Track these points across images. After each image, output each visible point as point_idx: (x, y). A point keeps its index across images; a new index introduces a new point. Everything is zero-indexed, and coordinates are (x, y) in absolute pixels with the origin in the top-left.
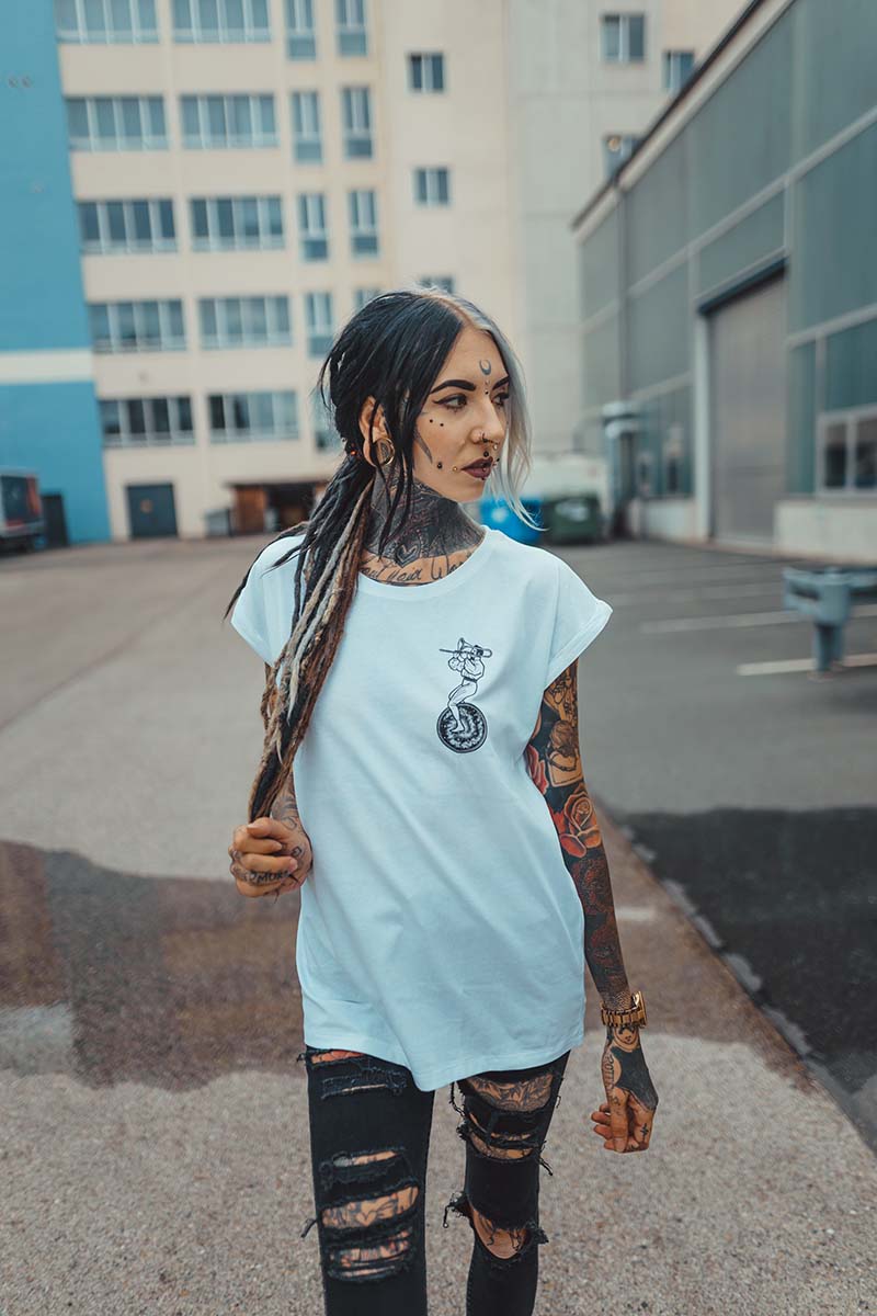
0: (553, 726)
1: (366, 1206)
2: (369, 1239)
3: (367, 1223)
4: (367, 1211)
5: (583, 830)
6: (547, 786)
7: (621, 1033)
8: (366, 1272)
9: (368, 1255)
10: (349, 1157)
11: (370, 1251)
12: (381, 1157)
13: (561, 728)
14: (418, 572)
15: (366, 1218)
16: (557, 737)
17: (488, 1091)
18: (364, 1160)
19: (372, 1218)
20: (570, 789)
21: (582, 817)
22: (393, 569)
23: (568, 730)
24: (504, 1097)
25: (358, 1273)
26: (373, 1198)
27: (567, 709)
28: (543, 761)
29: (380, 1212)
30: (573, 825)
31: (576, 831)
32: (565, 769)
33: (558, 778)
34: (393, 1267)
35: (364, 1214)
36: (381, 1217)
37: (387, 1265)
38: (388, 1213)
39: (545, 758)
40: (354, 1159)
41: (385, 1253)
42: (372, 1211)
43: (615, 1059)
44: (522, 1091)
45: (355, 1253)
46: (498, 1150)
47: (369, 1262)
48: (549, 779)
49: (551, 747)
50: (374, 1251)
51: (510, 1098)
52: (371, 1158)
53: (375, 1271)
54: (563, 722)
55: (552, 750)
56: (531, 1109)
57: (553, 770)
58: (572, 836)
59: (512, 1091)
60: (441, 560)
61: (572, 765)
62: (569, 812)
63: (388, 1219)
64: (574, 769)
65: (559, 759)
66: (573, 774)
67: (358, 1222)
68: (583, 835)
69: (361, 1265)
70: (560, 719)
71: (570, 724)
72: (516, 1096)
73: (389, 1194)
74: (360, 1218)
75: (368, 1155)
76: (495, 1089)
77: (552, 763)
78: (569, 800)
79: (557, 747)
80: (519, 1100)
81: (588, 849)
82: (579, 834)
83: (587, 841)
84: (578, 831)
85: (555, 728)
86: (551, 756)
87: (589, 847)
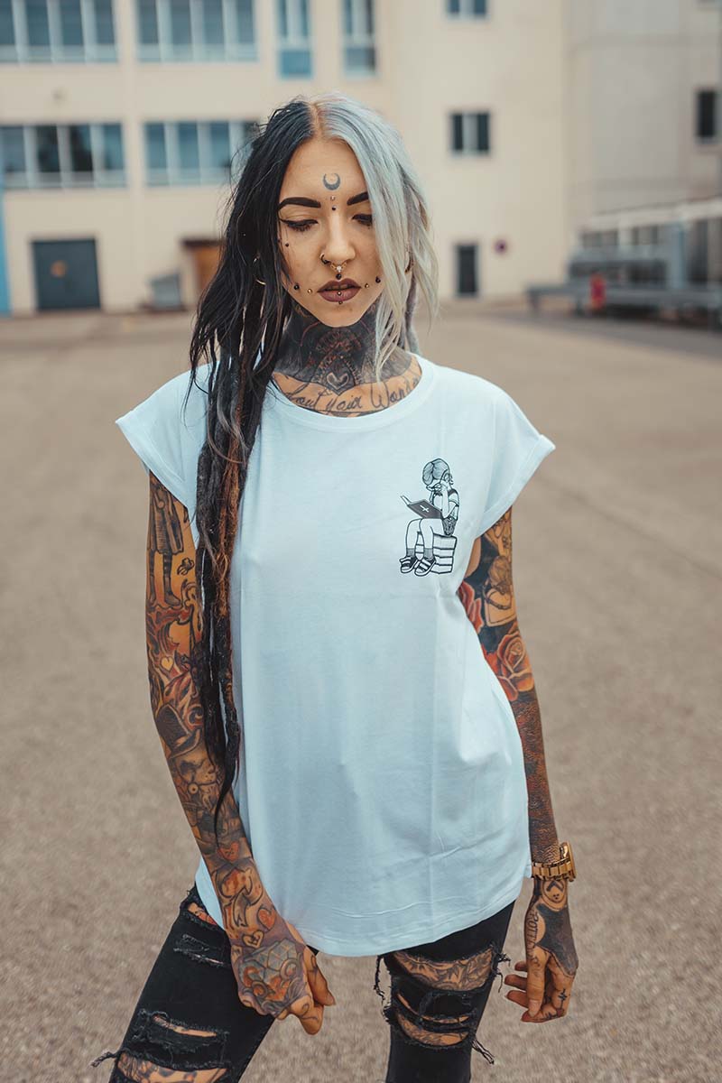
0: (493, 560)
5: (516, 672)
6: (482, 625)
7: (549, 889)
13: (500, 564)
14: (358, 400)
16: (495, 573)
17: (423, 972)
20: (504, 629)
21: (515, 658)
22: (330, 397)
23: (506, 567)
24: (441, 978)
27: (506, 545)
28: (479, 599)
30: (506, 668)
31: (509, 673)
32: (501, 607)
33: (494, 617)
39: (481, 596)
43: (540, 917)
44: (461, 971)
46: (432, 1036)
48: (484, 618)
49: (489, 584)
51: (447, 980)
54: (501, 558)
55: (489, 587)
56: (468, 989)
57: (489, 609)
58: (504, 678)
59: (450, 971)
61: (507, 603)
62: (502, 653)
64: (509, 607)
65: (496, 597)
66: (509, 612)
68: (515, 678)
70: (499, 555)
71: (507, 559)
72: (454, 978)
76: (431, 970)
77: (490, 601)
78: (503, 639)
79: (496, 584)
80: (457, 981)
81: (520, 693)
82: (512, 676)
83: (519, 684)
84: (511, 674)
85: (494, 563)
86: (489, 594)
87: (521, 690)
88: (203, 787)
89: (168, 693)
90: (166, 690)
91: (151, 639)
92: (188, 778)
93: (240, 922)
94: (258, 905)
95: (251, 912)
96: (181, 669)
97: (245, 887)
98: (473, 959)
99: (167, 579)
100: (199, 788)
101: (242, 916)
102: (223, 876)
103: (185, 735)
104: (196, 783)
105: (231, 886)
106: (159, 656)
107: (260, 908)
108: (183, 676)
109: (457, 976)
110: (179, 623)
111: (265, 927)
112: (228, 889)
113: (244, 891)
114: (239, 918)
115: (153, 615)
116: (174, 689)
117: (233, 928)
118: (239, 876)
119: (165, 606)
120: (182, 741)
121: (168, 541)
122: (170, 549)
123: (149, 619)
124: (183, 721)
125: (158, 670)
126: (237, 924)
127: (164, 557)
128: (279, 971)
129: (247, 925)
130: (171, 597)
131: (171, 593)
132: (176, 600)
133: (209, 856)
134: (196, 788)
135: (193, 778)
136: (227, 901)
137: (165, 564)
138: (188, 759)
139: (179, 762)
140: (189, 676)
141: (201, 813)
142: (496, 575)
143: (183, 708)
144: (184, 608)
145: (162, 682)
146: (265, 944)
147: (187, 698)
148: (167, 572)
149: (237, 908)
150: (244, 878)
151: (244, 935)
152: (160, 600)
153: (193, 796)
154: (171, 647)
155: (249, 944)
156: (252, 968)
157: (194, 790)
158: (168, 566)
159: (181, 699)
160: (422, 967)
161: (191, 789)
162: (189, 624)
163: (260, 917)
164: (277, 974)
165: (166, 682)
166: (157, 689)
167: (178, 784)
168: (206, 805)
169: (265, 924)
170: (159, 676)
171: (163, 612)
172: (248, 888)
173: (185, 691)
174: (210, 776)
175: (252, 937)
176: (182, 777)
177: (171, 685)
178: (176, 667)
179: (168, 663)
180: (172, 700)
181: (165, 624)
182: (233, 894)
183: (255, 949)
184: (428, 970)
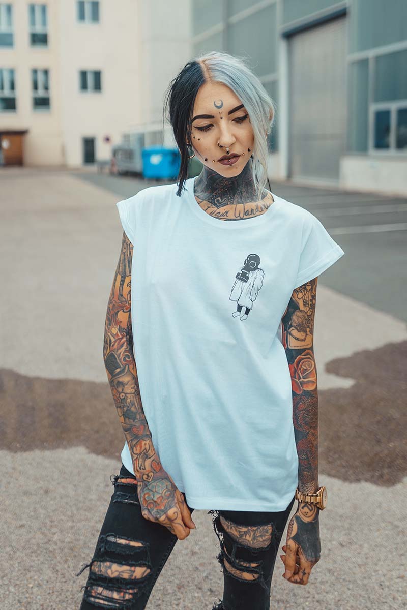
1: (115, 567)
2: (110, 585)
3: (112, 576)
4: (114, 570)
5: (303, 378)
8: (102, 602)
9: (107, 593)
10: (115, 537)
11: (108, 591)
12: (133, 544)
13: (299, 314)
14: (227, 212)
15: (112, 573)
17: (232, 531)
18: (123, 542)
19: (115, 575)
20: (300, 352)
21: (305, 370)
22: (212, 210)
23: (304, 316)
24: (242, 536)
25: (97, 601)
26: (120, 564)
27: (305, 303)
28: (285, 332)
29: (122, 574)
30: (299, 374)
32: (298, 339)
33: (293, 344)
34: (117, 605)
35: (112, 571)
36: (121, 576)
37: (115, 603)
38: (126, 576)
39: (287, 331)
40: (118, 539)
41: (115, 595)
42: (116, 571)
43: (295, 523)
44: (252, 534)
45: (100, 589)
46: (238, 572)
47: (106, 597)
48: (288, 343)
49: (291, 324)
50: (110, 592)
51: (244, 537)
52: (127, 542)
53: (106, 603)
54: (301, 311)
55: (291, 326)
56: (257, 547)
57: (290, 339)
58: (297, 380)
59: (246, 533)
60: (240, 207)
61: (303, 338)
62: (298, 365)
63: (124, 579)
64: (305, 340)
65: (294, 332)
66: (303, 343)
67: (107, 574)
68: (303, 381)
69: (101, 597)
70: (299, 309)
71: (306, 313)
72: (248, 537)
73: (131, 565)
74: (109, 572)
75: (126, 540)
76: (236, 530)
77: (291, 334)
78: (298, 358)
79: (295, 325)
80: (250, 539)
81: (303, 390)
82: (301, 380)
83: (304, 386)
84: (300, 378)
85: (295, 313)
86: (290, 330)
87: (304, 389)
88: (128, 395)
89: (113, 346)
90: (112, 344)
91: (108, 319)
92: (120, 390)
93: (142, 467)
94: (152, 459)
95: (148, 462)
96: (121, 335)
97: (145, 449)
98: (259, 528)
99: (121, 288)
100: (126, 396)
101: (143, 465)
102: (134, 443)
103: (120, 367)
104: (124, 393)
105: (138, 448)
106: (111, 327)
107: (152, 461)
108: (122, 338)
109: (250, 537)
110: (123, 311)
111: (154, 470)
112: (136, 450)
113: (145, 451)
114: (141, 465)
115: (112, 305)
116: (116, 343)
117: (138, 471)
118: (143, 443)
119: (118, 301)
120: (118, 370)
121: (125, 269)
122: (125, 273)
123: (109, 308)
124: (120, 360)
125: (110, 334)
126: (140, 468)
127: (122, 277)
128: (162, 494)
129: (145, 469)
130: (121, 297)
131: (122, 295)
132: (124, 299)
133: (127, 432)
134: (124, 395)
135: (123, 390)
136: (135, 456)
137: (121, 281)
138: (120, 380)
139: (115, 382)
140: (124, 339)
141: (125, 409)
142: (296, 320)
143: (120, 353)
144: (127, 304)
145: (110, 340)
146: (154, 479)
147: (123, 349)
148: (122, 285)
149: (141, 460)
150: (145, 444)
151: (143, 475)
152: (116, 299)
153: (122, 399)
154: (118, 323)
155: (146, 480)
156: (147, 493)
157: (123, 396)
158: (123, 281)
159: (119, 349)
160: (231, 528)
161: (121, 396)
162: (128, 313)
163: (152, 466)
164: (160, 495)
165: (113, 340)
166: (107, 343)
167: (114, 394)
168: (128, 405)
169: (155, 469)
170: (109, 337)
171: (116, 305)
172: (147, 449)
173: (122, 346)
174: (132, 390)
175: (148, 476)
176: (117, 390)
177: (115, 342)
178: (118, 333)
179: (115, 330)
180: (115, 349)
181: (116, 311)
182: (139, 453)
183: (149, 482)
184: (234, 531)
